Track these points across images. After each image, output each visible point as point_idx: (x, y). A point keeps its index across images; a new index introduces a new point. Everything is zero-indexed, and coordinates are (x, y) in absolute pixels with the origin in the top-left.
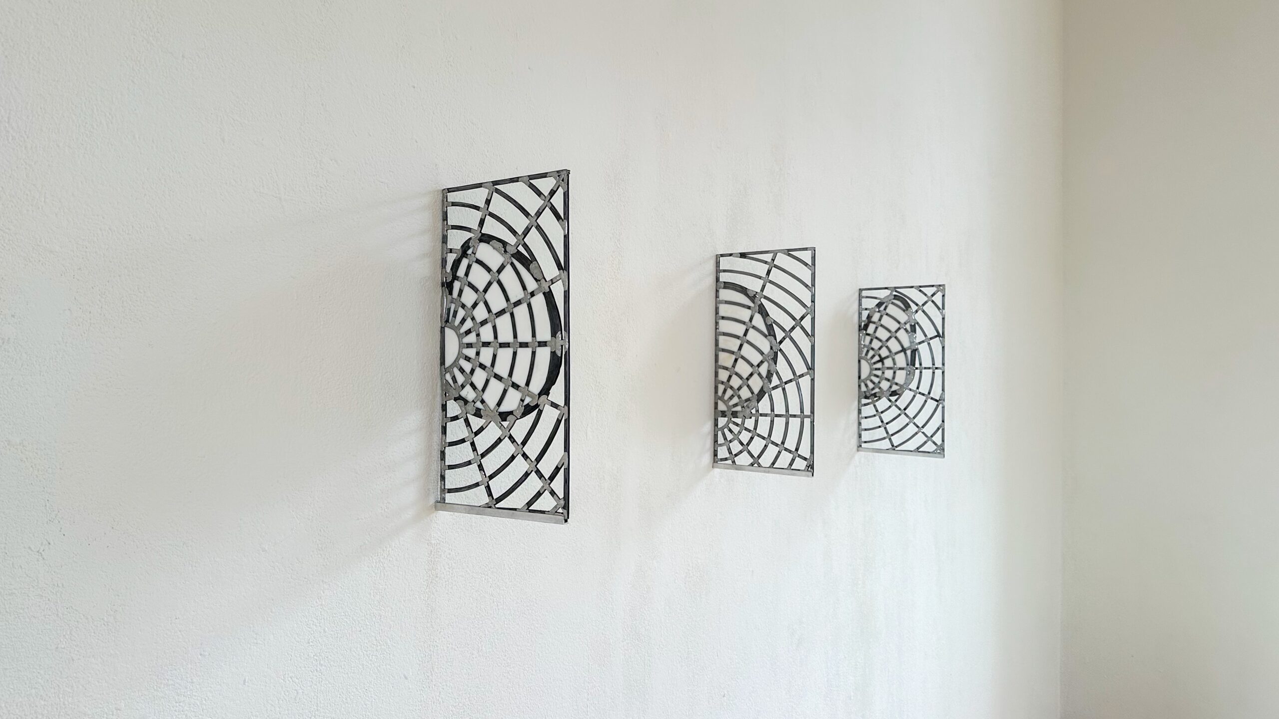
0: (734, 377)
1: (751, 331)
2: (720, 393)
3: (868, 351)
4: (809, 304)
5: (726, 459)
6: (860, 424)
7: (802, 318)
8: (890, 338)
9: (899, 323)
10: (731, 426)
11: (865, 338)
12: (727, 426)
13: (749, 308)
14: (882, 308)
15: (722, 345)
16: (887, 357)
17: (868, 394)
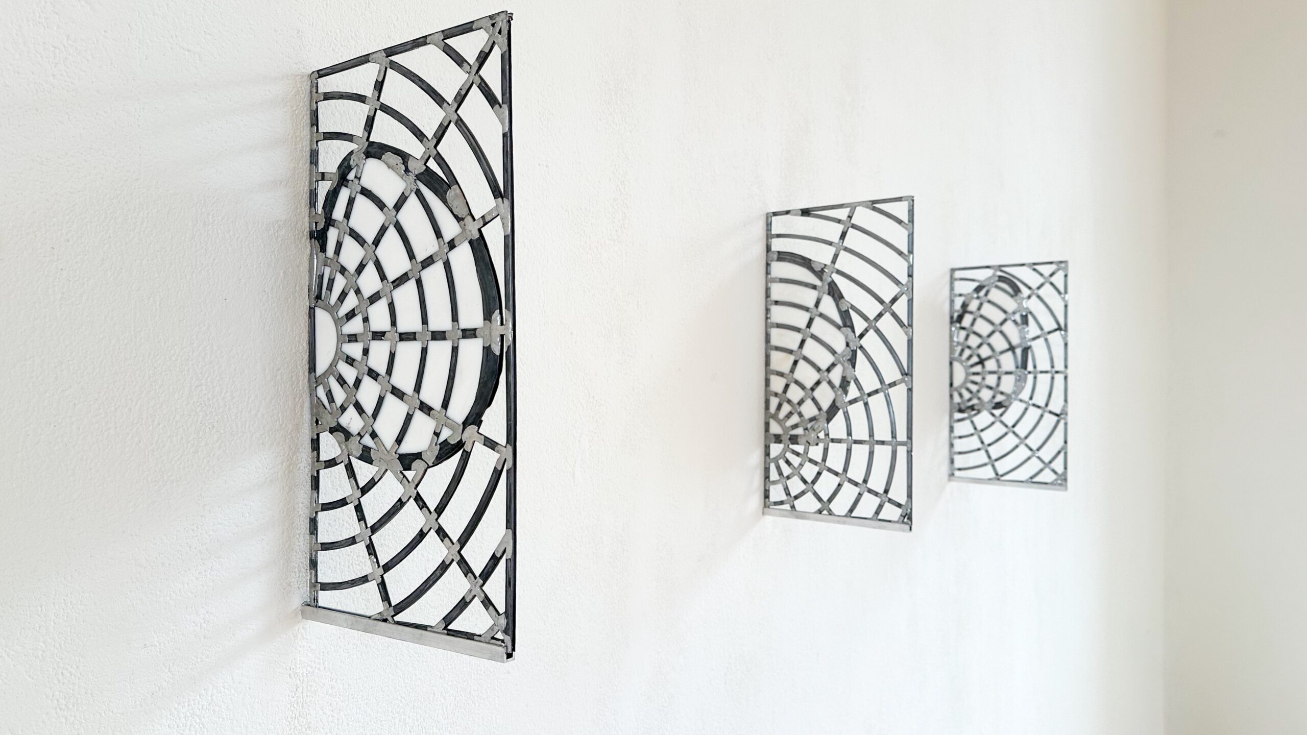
0: (793, 386)
1: (818, 321)
2: (773, 409)
3: (962, 351)
4: (904, 279)
5: (782, 503)
6: (952, 445)
7: (894, 300)
8: (993, 332)
9: (1005, 312)
10: (789, 456)
11: (958, 333)
12: (782, 455)
13: (814, 287)
14: (982, 293)
15: (775, 341)
16: (989, 358)
17: (963, 407)
